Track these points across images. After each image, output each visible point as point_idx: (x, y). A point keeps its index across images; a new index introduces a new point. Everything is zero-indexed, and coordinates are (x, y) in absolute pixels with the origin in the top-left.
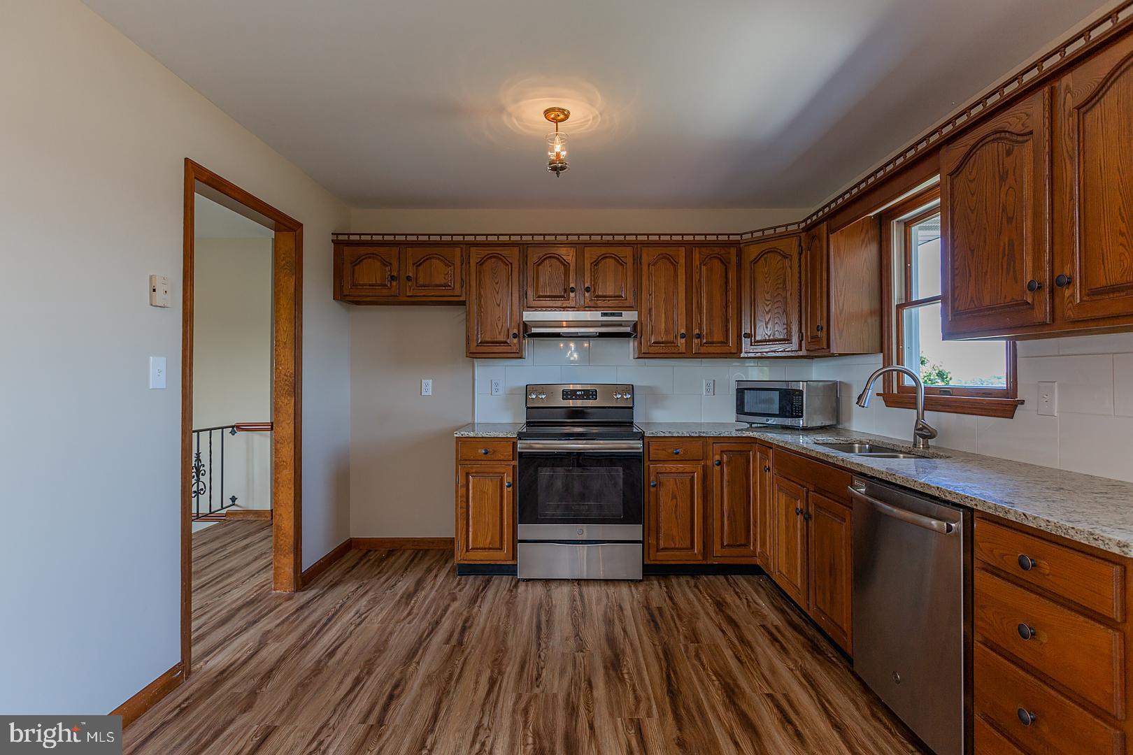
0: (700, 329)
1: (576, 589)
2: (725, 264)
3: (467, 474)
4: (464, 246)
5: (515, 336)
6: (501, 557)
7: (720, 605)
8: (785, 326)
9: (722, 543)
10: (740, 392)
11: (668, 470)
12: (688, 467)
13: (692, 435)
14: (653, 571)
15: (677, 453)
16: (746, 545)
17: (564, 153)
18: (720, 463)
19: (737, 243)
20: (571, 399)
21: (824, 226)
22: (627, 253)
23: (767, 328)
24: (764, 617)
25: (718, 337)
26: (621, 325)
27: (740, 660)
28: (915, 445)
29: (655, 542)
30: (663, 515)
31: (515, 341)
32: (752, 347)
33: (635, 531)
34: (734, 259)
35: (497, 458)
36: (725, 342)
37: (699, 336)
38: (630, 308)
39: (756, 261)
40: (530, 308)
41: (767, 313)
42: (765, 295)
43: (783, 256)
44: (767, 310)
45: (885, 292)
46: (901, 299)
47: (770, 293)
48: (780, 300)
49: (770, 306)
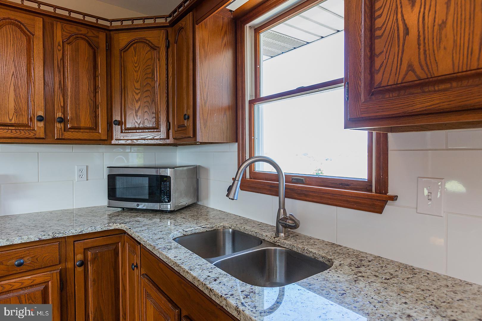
0: (64, 112)
2: (94, 50)
8: (154, 115)
10: (112, 179)
11: (10, 287)
12: (39, 277)
15: (20, 265)
18: (83, 264)
23: (137, 116)
25: (85, 121)
32: (123, 134)
34: (103, 45)
36: (95, 128)
37: (62, 120)
39: (125, 49)
41: (137, 101)
42: (135, 83)
43: (151, 47)
44: (137, 99)
45: (239, 87)
46: (251, 96)
47: (139, 82)
48: (149, 89)
49: (139, 95)
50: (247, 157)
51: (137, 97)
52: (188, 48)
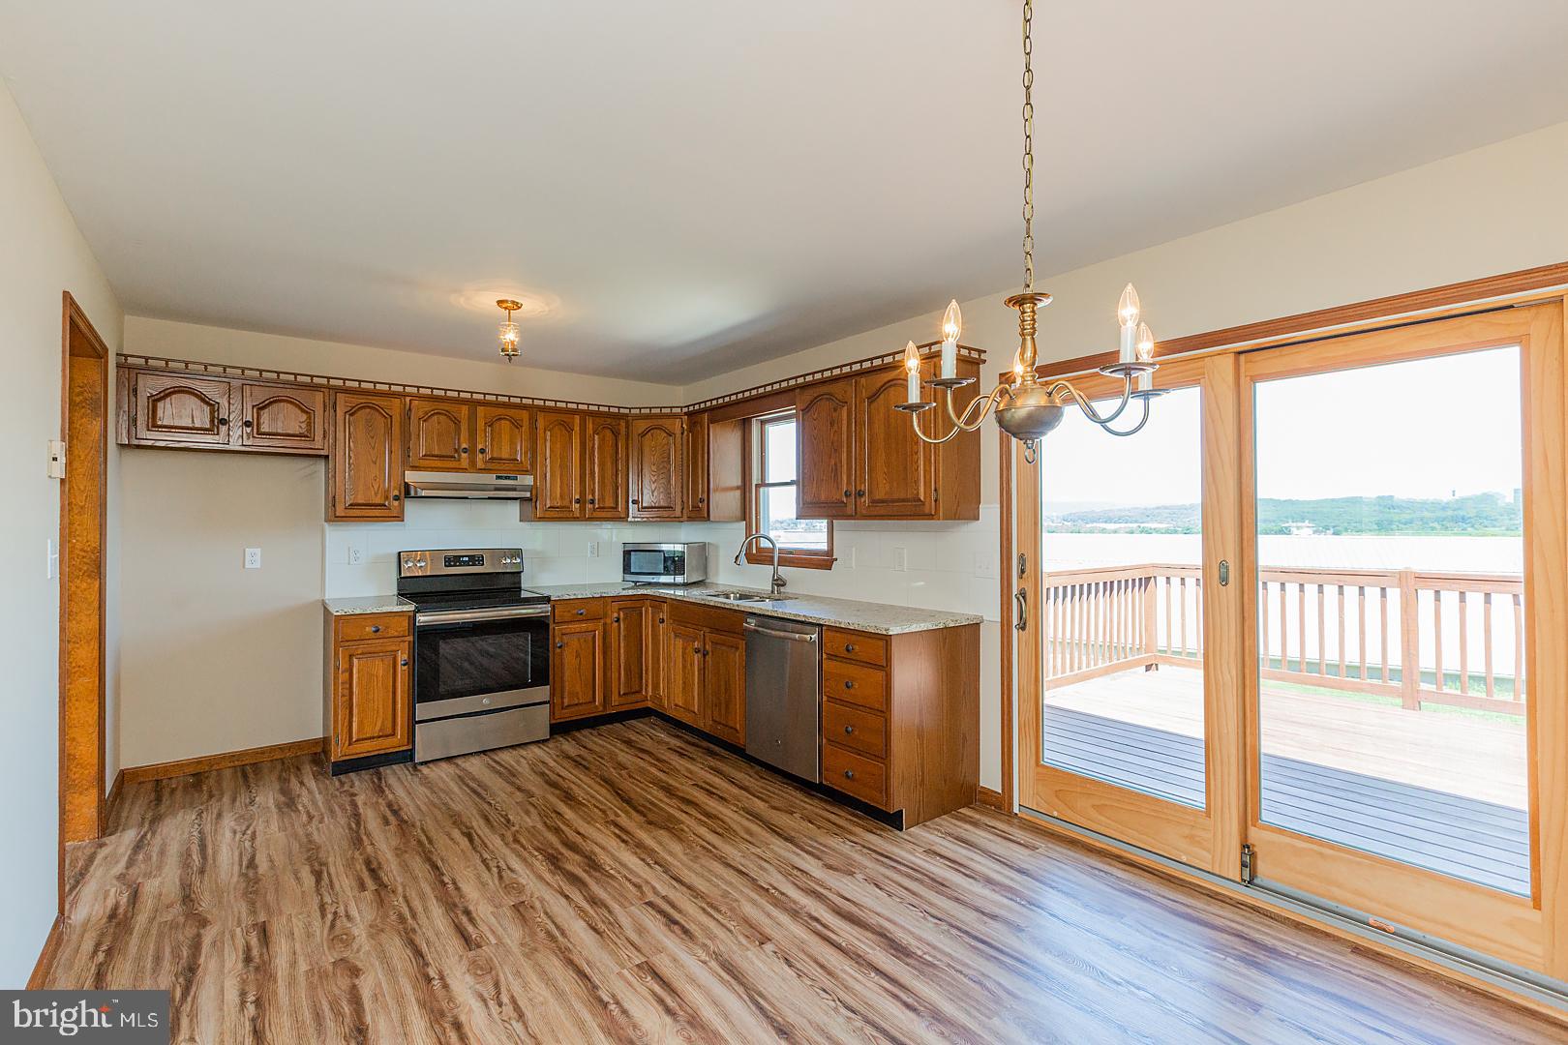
0: (593, 495)
1: (485, 757)
2: (616, 434)
3: (351, 656)
4: (326, 391)
5: (397, 498)
6: (396, 743)
7: (629, 743)
8: (669, 495)
9: (619, 692)
10: (627, 554)
11: (573, 631)
12: (590, 626)
13: (595, 596)
14: (560, 729)
15: (581, 614)
16: (640, 692)
17: (517, 339)
18: (618, 620)
19: (627, 415)
20: (455, 566)
21: (705, 418)
22: (525, 415)
23: (653, 495)
24: (668, 743)
25: (609, 503)
26: (515, 490)
27: (664, 772)
28: (772, 592)
29: (560, 701)
30: (567, 674)
31: (396, 503)
32: (639, 513)
33: (542, 693)
34: (623, 430)
35: (390, 635)
36: (616, 507)
37: (592, 502)
38: (526, 472)
39: (643, 435)
40: (415, 468)
41: (654, 483)
42: (651, 467)
43: (668, 434)
44: (653, 480)
45: (747, 473)
46: (758, 480)
47: (656, 465)
48: (665, 472)
49: (656, 477)
50: (754, 533)
52: (703, 442)
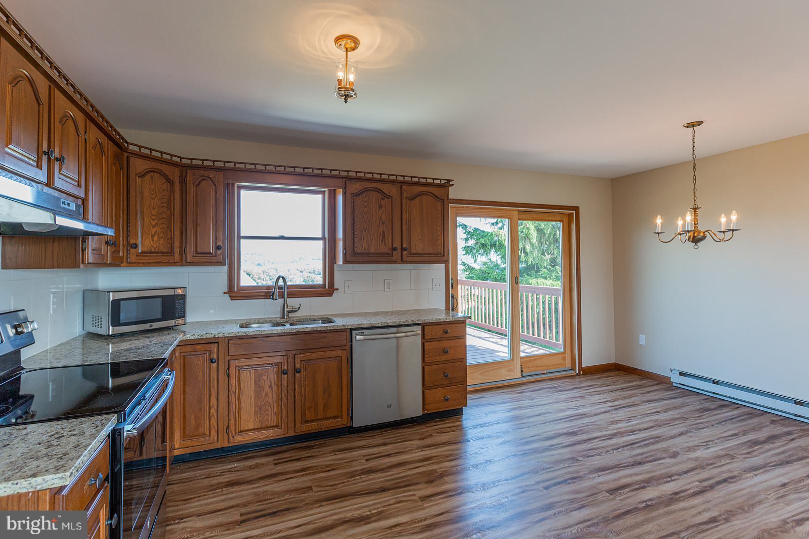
2: (120, 169)
8: (169, 241)
19: (125, 151)
21: (220, 176)
23: (153, 240)
34: (124, 166)
36: (120, 251)
39: (142, 176)
41: (153, 227)
42: (151, 210)
43: (167, 180)
44: (153, 224)
47: (156, 209)
48: (165, 217)
49: (156, 221)
51: (153, 223)
